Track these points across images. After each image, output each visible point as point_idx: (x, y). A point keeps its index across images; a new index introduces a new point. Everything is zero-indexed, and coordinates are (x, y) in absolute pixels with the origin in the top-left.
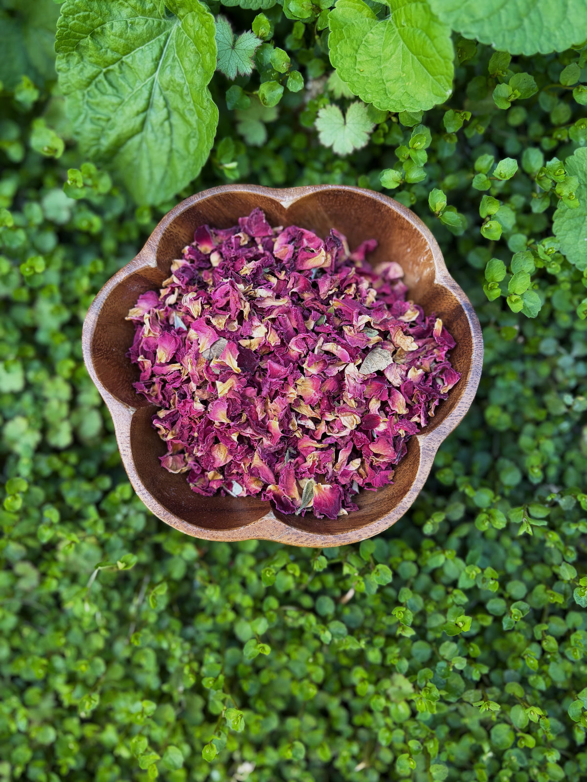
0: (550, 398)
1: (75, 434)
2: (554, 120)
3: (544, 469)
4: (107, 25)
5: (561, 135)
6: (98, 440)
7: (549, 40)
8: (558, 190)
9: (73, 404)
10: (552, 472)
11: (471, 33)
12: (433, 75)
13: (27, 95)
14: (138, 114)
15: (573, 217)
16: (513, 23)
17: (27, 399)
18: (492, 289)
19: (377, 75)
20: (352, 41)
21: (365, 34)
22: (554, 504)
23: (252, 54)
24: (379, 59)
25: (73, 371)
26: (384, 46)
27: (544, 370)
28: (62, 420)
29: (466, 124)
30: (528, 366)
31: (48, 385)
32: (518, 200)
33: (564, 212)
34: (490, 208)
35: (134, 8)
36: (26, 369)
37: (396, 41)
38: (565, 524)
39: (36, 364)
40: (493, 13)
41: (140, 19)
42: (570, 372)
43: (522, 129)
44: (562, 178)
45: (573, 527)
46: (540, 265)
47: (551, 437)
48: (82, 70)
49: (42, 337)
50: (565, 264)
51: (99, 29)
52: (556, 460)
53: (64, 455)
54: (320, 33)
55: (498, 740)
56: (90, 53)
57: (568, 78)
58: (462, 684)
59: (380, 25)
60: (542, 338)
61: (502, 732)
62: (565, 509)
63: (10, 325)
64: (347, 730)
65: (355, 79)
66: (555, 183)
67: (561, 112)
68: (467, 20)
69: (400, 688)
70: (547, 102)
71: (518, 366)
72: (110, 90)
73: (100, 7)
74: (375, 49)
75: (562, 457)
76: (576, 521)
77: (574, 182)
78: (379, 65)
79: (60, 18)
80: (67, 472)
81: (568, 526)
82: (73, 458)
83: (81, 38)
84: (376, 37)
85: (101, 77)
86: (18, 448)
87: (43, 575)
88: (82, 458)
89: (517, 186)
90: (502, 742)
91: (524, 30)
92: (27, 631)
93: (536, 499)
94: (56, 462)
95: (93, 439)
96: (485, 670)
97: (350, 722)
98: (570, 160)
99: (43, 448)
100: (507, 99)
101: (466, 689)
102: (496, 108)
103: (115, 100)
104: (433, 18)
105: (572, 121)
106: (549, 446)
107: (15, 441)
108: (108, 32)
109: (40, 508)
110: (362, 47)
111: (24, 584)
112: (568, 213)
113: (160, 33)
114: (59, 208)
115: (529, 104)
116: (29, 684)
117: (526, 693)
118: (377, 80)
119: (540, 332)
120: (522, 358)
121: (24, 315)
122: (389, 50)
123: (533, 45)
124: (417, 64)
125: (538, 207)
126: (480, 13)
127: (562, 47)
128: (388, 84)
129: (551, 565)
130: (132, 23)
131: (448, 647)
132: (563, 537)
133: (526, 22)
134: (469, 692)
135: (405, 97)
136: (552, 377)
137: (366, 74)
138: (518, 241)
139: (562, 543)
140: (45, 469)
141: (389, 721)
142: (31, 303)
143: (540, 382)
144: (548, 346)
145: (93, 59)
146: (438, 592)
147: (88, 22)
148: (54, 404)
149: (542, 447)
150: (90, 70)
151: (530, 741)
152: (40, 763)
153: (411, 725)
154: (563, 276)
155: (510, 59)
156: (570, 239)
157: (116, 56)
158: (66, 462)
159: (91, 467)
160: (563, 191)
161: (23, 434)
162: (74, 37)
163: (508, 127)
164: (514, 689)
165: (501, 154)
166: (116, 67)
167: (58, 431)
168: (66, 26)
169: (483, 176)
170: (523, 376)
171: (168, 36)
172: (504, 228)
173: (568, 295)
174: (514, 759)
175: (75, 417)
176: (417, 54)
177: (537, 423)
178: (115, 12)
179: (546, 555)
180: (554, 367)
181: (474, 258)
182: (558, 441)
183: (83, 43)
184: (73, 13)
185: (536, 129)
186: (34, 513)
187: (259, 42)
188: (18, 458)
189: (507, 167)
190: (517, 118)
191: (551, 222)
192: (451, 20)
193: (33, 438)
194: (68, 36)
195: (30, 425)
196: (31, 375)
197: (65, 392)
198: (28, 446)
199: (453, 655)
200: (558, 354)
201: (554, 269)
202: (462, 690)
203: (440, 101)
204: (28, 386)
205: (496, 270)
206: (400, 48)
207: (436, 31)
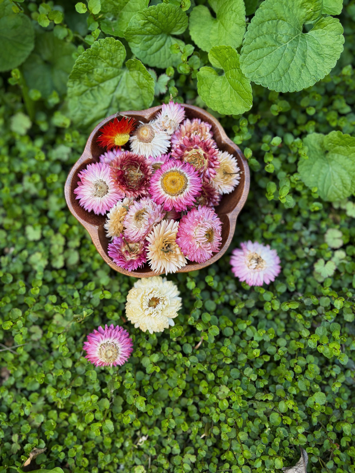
0: (299, 251)
1: (65, 261)
2: (299, 122)
3: (296, 284)
4: (95, 70)
5: (302, 129)
6: (76, 266)
7: (293, 86)
8: (300, 152)
9: (66, 247)
10: (300, 287)
11: (259, 82)
12: (244, 99)
13: (54, 100)
14: (104, 109)
15: (307, 165)
16: (277, 79)
17: (41, 245)
18: (270, 195)
19: (219, 99)
20: (207, 85)
21: (213, 82)
22: (301, 302)
23: (166, 84)
24: (220, 93)
25: (68, 230)
26: (222, 87)
27: (296, 238)
28: (60, 254)
29: (259, 121)
30: (288, 236)
31: (54, 237)
32: (283, 157)
33: (303, 162)
34: (269, 159)
35: (108, 63)
36: (42, 229)
37: (227, 85)
38: (305, 311)
39: (48, 227)
40: (269, 74)
41: (110, 68)
42: (308, 238)
43: (285, 126)
44: (301, 147)
45: (309, 313)
46: (293, 186)
47: (299, 270)
48: (80, 88)
49: (51, 214)
50: (305, 187)
51: (91, 71)
52: (301, 281)
53: (60, 271)
54: (192, 79)
55: (273, 421)
56: (85, 81)
57: (304, 103)
58: (255, 390)
59: (220, 78)
60: (294, 222)
61: (275, 418)
62: (306, 304)
63: (35, 208)
64: (197, 416)
65: (209, 101)
66: (298, 149)
67: (301, 119)
68: (257, 77)
69: (224, 392)
70: (295, 114)
71: (283, 236)
72: (92, 97)
73: (93, 61)
74: (218, 88)
75: (305, 280)
76: (311, 310)
77: (306, 148)
78: (220, 95)
79: (75, 65)
80: (60, 280)
81: (307, 313)
82: (64, 274)
83: (82, 74)
84: (218, 83)
85: (88, 92)
86: (36, 268)
87: (45, 332)
88: (68, 274)
89: (283, 151)
90: (275, 422)
91: (282, 82)
92: (33, 363)
93: (293, 299)
94: (56, 274)
95: (73, 266)
96: (266, 383)
97: (198, 412)
98: (305, 139)
99: (49, 268)
100: (276, 111)
101: (257, 392)
102: (272, 115)
103: (94, 102)
104: (243, 76)
105: (306, 123)
106: (298, 273)
107: (35, 264)
108: (95, 73)
109: (46, 296)
110: (212, 87)
111: (34, 337)
112: (305, 163)
113: (118, 75)
114: (63, 154)
115: (288, 115)
116: (31, 392)
117: (286, 395)
118: (219, 101)
119: (294, 219)
120: (285, 232)
121: (42, 204)
122: (224, 89)
123: (286, 88)
124: (237, 95)
125: (291, 160)
126: (263, 74)
127: (299, 89)
128: (224, 103)
129: (299, 332)
130: (107, 70)
131: (248, 370)
132: (304, 317)
133: (283, 78)
134: (258, 394)
135: (232, 108)
136: (299, 241)
137: (214, 99)
138: (282, 175)
139: (303, 320)
140: (50, 278)
141: (218, 410)
142: (46, 198)
143: (294, 244)
144: (297, 225)
145: (86, 84)
146: (243, 344)
147: (87, 68)
148: (56, 247)
149: (294, 273)
150: (83, 88)
151: (289, 421)
152: (35, 435)
153: (229, 411)
154: (304, 193)
155: (278, 94)
156: (306, 175)
157: (97, 83)
158: (60, 275)
159: (72, 279)
160: (301, 152)
161: (39, 261)
162: (79, 73)
163: (278, 124)
164: (281, 393)
165: (275, 135)
166: (96, 88)
167: (57, 260)
168: (77, 69)
169: (266, 145)
170: (285, 241)
171: (121, 77)
172: (275, 168)
173: (306, 202)
174: (281, 432)
175: (66, 253)
176: (236, 90)
177: (292, 262)
178: (99, 64)
179: (296, 326)
180: (301, 237)
181: (262, 183)
182: (303, 272)
183: (82, 76)
184: (81, 63)
185: (290, 126)
186: (43, 299)
187: (168, 79)
188: (36, 272)
189: (277, 141)
190: (283, 120)
191: (297, 167)
192: (250, 77)
193: (44, 263)
194: (77, 73)
195: (43, 257)
196: (45, 232)
197: (62, 241)
198: (41, 267)
199: (250, 374)
200: (302, 230)
201: (299, 188)
202: (255, 392)
203: (247, 110)
204: (43, 238)
205: (272, 187)
206: (229, 88)
207: (244, 81)
